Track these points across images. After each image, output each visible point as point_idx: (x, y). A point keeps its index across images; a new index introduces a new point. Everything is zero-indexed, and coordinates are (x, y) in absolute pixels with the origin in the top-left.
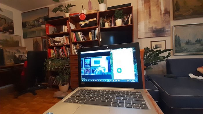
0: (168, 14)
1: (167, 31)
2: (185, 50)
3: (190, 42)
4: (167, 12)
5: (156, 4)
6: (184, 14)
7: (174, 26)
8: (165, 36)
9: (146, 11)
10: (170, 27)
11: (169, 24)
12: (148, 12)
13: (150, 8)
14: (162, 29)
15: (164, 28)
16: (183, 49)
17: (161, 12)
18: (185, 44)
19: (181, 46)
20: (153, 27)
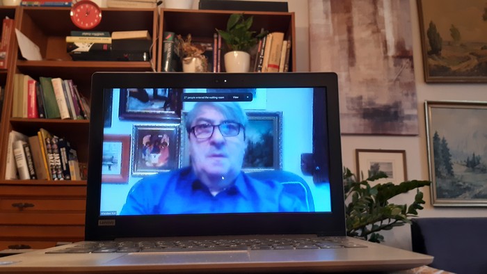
0: (408, 60)
1: (409, 117)
2: (468, 189)
3: (479, 163)
4: (403, 54)
5: (370, 21)
6: (454, 68)
7: (429, 103)
8: (404, 133)
9: (337, 38)
10: (414, 106)
11: (414, 94)
12: (346, 45)
13: (350, 30)
14: (393, 110)
15: (397, 105)
16: (461, 185)
17: (386, 51)
18: (465, 168)
19: (455, 173)
20: (363, 97)
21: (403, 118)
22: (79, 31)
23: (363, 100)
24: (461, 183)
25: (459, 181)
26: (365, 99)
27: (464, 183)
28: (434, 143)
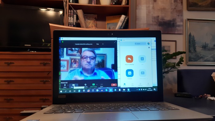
1: (179, 26)
2: (202, 57)
6: (200, 4)
7: (188, 20)
8: (176, 33)
10: (182, 21)
11: (182, 15)
14: (172, 22)
15: (174, 20)
16: (199, 56)
18: (202, 48)
19: (197, 51)
20: (160, 16)
21: (176, 26)
23: (159, 18)
24: (199, 55)
25: (198, 54)
26: (160, 18)
27: (201, 55)
28: (189, 38)
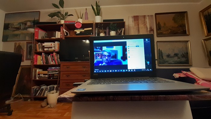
3: (170, 55)
4: (152, 30)
5: (143, 22)
7: (158, 41)
9: (135, 27)
12: (137, 29)
13: (138, 25)
17: (147, 29)
18: (167, 57)
19: (164, 58)
22: (77, 29)
27: (166, 60)
